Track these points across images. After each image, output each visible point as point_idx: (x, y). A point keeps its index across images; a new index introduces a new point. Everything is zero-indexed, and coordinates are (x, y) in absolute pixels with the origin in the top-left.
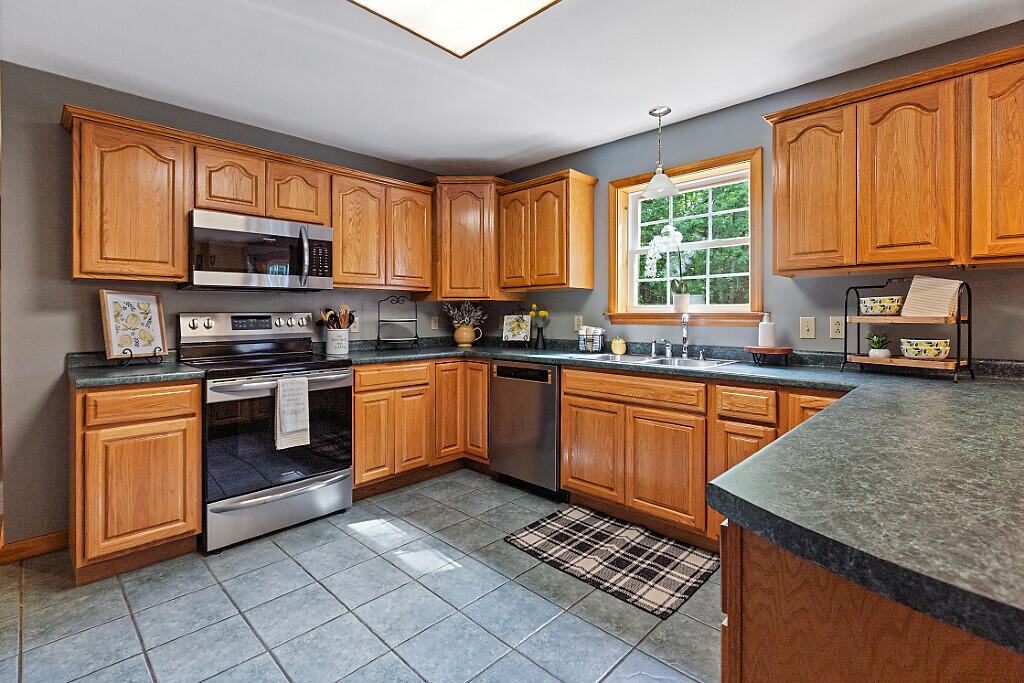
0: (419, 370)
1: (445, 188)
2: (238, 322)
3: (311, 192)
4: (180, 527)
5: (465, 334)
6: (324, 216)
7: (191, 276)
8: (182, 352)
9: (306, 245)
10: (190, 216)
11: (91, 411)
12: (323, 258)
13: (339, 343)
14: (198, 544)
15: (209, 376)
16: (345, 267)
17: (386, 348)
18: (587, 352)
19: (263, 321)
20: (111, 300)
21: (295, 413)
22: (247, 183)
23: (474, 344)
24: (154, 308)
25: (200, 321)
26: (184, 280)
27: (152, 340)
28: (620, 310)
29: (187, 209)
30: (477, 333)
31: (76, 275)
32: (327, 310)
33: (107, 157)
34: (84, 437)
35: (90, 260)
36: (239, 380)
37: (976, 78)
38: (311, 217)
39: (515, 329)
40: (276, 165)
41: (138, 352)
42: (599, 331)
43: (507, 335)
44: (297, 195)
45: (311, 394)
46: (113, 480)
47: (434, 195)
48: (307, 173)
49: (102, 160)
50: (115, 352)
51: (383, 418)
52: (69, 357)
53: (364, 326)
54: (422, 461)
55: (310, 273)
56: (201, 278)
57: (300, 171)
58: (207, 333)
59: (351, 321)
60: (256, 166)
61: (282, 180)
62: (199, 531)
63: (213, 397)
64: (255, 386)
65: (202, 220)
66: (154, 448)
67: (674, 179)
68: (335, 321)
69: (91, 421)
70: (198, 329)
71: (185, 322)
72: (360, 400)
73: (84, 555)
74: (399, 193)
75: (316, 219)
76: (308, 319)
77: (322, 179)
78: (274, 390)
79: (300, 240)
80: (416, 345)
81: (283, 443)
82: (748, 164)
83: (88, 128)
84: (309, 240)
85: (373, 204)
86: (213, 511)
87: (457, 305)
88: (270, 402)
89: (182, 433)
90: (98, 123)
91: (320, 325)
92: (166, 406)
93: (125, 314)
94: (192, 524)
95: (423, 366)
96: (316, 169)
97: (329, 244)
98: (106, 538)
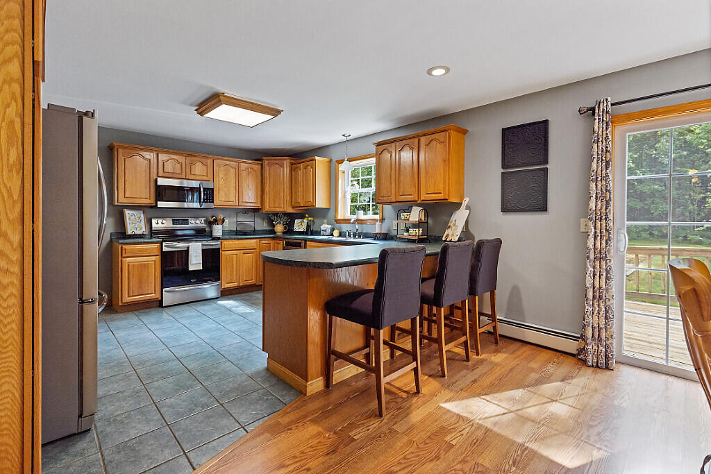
0: (252, 243)
1: (267, 162)
2: (175, 222)
3: (205, 168)
4: (153, 296)
5: (279, 228)
6: (210, 177)
7: (157, 204)
8: (153, 233)
9: (202, 190)
10: (156, 180)
11: (124, 252)
12: (209, 195)
13: (218, 230)
14: (159, 304)
15: (164, 241)
16: (219, 199)
17: (240, 233)
18: (324, 235)
19: (185, 221)
20: (128, 213)
21: (196, 256)
22: (178, 166)
23: (284, 233)
24: (142, 216)
25: (160, 221)
26: (154, 205)
27: (142, 229)
28: (340, 217)
29: (155, 178)
30: (285, 228)
31: (116, 204)
32: (212, 217)
33: (126, 160)
34: (122, 260)
35: (121, 198)
36: (175, 243)
37: (422, 138)
38: (205, 178)
39: (300, 226)
40: (190, 158)
41: (137, 232)
42: (330, 226)
43: (296, 228)
44: (199, 169)
45: (203, 250)
46: (131, 276)
47: (262, 165)
48: (203, 160)
49: (125, 161)
50: (129, 232)
51: (235, 263)
52: (111, 234)
53: (230, 224)
54: (253, 281)
55: (204, 202)
56: (160, 204)
57: (199, 159)
58: (162, 226)
59: (223, 222)
60: (182, 159)
61: (192, 164)
62: (160, 299)
63: (165, 249)
64: (181, 245)
65: (161, 182)
66: (145, 266)
67: (351, 163)
68: (216, 222)
69: (124, 255)
70: (158, 224)
71: (154, 221)
72: (224, 254)
73: (122, 301)
74: (245, 165)
75: (207, 179)
76: (205, 220)
77: (209, 161)
78: (188, 248)
79: (200, 188)
80: (254, 232)
81: (191, 268)
82: (375, 159)
83: (120, 151)
84: (204, 189)
85: (232, 171)
86: (165, 291)
87: (276, 214)
88: (187, 252)
89: (154, 262)
90: (123, 148)
91: (210, 224)
92: (149, 252)
93: (132, 218)
94: (158, 296)
95: (253, 241)
96: (207, 158)
97: (212, 190)
98: (129, 297)
